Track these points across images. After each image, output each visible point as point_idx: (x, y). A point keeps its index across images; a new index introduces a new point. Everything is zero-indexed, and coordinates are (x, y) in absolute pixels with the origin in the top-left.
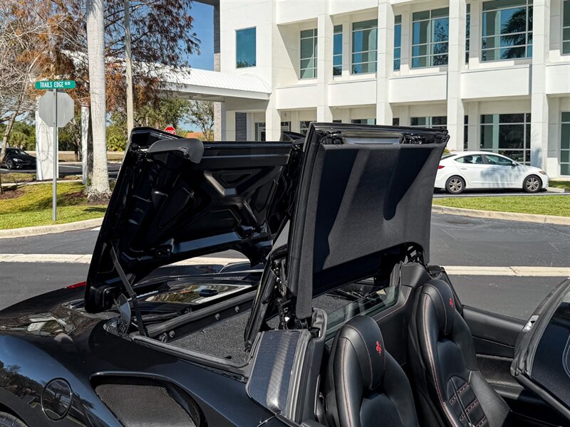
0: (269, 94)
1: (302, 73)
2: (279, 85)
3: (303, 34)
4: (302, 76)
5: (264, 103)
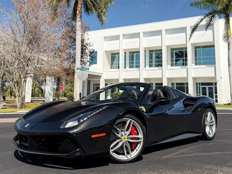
0: (102, 74)
1: (111, 67)
2: (105, 71)
3: (112, 54)
4: (111, 68)
5: (99, 77)
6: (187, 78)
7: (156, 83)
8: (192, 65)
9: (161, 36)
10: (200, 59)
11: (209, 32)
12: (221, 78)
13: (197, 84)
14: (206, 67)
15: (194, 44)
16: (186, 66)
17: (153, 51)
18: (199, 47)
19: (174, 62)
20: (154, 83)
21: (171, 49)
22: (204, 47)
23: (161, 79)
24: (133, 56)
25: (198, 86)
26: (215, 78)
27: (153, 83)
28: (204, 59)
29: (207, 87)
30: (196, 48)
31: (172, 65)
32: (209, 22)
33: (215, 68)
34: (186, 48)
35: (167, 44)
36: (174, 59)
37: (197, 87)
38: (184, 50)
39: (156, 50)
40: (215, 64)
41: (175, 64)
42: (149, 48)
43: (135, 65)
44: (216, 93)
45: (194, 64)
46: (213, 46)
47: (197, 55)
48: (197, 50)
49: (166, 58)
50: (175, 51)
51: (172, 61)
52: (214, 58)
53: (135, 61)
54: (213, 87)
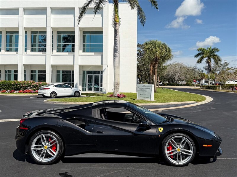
6: (73, 66)
7: (38, 71)
8: (79, 52)
9: (45, 15)
10: (88, 46)
11: (98, 16)
12: (107, 66)
13: (84, 72)
14: (94, 54)
15: (83, 28)
16: (73, 53)
17: (36, 32)
18: (88, 32)
19: (62, 48)
20: (37, 70)
21: (58, 32)
22: (93, 33)
23: (45, 66)
24: (11, 37)
25: (85, 74)
26: (101, 66)
27: (35, 71)
28: (92, 46)
29: (94, 75)
30: (85, 33)
31: (59, 51)
32: (98, 4)
33: (102, 56)
34: (74, 32)
35: (52, 26)
36: (62, 43)
37: (84, 76)
38: (72, 35)
39: (40, 32)
40: (102, 51)
41: (62, 50)
42: (31, 28)
43: (13, 47)
44: (101, 81)
45: (82, 51)
46: (101, 33)
47: (86, 41)
48: (86, 36)
49: (50, 42)
50: (62, 34)
51: (59, 46)
52: (102, 46)
53: (13, 43)
54: (100, 75)
